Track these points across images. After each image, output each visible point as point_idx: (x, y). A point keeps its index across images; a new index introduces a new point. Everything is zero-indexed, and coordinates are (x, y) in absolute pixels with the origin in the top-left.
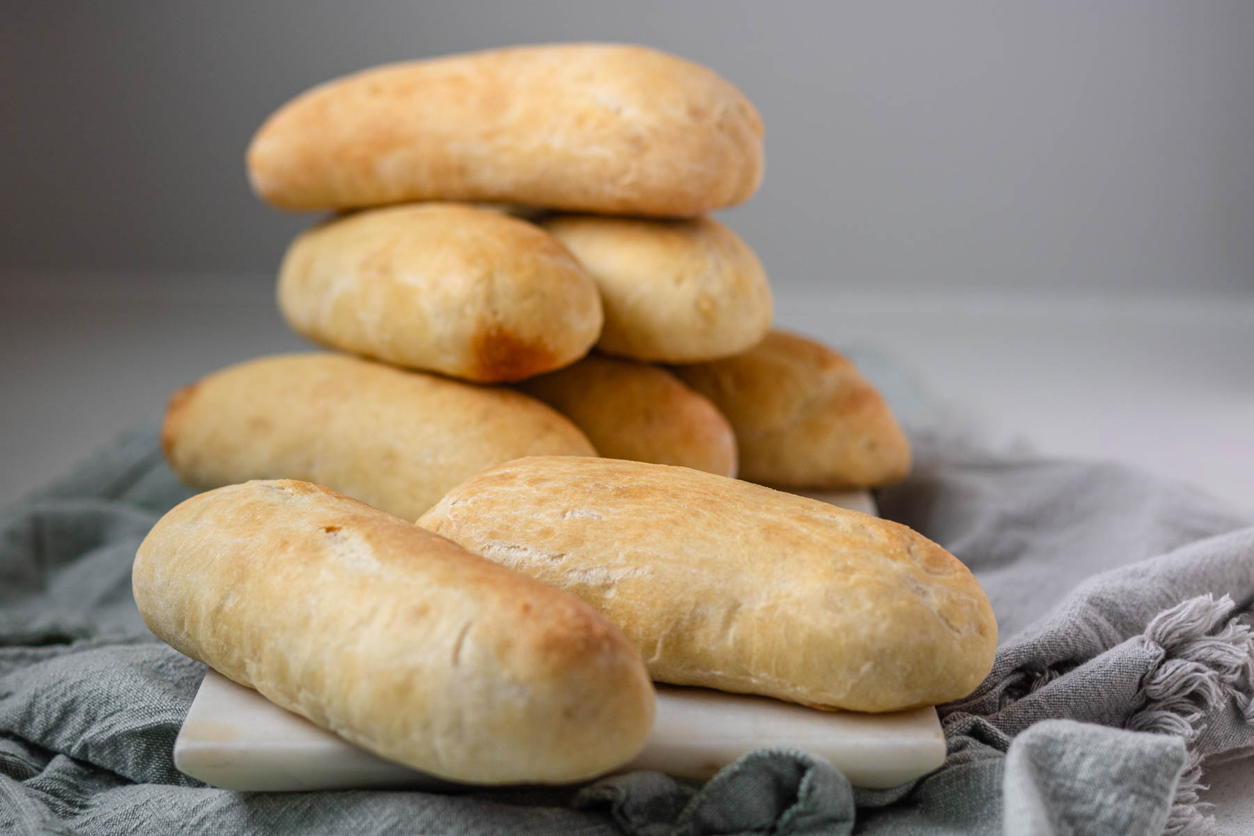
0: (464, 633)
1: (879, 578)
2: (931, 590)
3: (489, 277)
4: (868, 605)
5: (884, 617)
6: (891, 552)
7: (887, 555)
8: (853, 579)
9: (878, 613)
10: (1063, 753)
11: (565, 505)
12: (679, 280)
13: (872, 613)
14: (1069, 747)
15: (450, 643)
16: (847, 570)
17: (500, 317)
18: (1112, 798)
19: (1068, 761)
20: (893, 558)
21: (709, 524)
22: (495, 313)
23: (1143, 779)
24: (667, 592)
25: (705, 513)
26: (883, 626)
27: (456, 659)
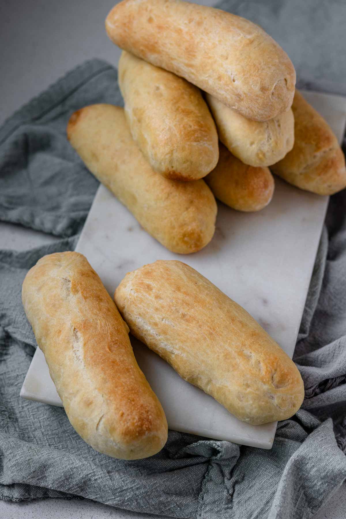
0: (101, 419)
1: (257, 392)
2: (275, 397)
3: (172, 152)
4: (251, 402)
5: (255, 408)
6: (265, 380)
7: (263, 381)
8: (249, 390)
9: (254, 406)
10: (308, 463)
11: (164, 315)
12: (252, 144)
13: (251, 405)
14: (310, 462)
15: (96, 421)
16: (248, 386)
17: (174, 169)
18: (319, 483)
19: (309, 466)
20: (265, 383)
21: (208, 346)
22: (172, 167)
23: (332, 479)
24: (190, 366)
25: (208, 339)
26: (254, 411)
27: (97, 428)
